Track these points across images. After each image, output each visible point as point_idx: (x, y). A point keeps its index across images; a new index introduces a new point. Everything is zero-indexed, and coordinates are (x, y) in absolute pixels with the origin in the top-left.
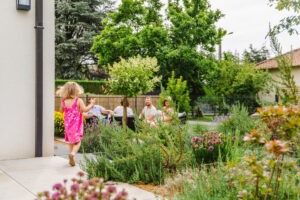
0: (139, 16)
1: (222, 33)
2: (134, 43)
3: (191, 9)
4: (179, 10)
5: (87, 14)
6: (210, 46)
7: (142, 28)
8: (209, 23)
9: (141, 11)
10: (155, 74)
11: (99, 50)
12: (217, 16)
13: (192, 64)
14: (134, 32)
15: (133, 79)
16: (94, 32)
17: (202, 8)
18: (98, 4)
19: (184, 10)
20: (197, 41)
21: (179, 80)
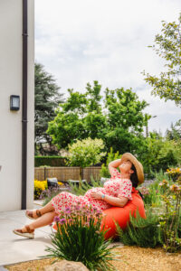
0: (83, 106)
1: (148, 117)
2: (80, 126)
3: (124, 100)
4: (114, 101)
5: (42, 103)
6: (139, 127)
7: (86, 115)
8: (138, 110)
9: (85, 102)
10: (102, 151)
11: (53, 132)
12: (144, 105)
13: (126, 142)
14: (80, 118)
15: (86, 154)
16: (47, 118)
17: (132, 99)
18: (50, 95)
19: (118, 100)
20: (129, 124)
21: (116, 154)
